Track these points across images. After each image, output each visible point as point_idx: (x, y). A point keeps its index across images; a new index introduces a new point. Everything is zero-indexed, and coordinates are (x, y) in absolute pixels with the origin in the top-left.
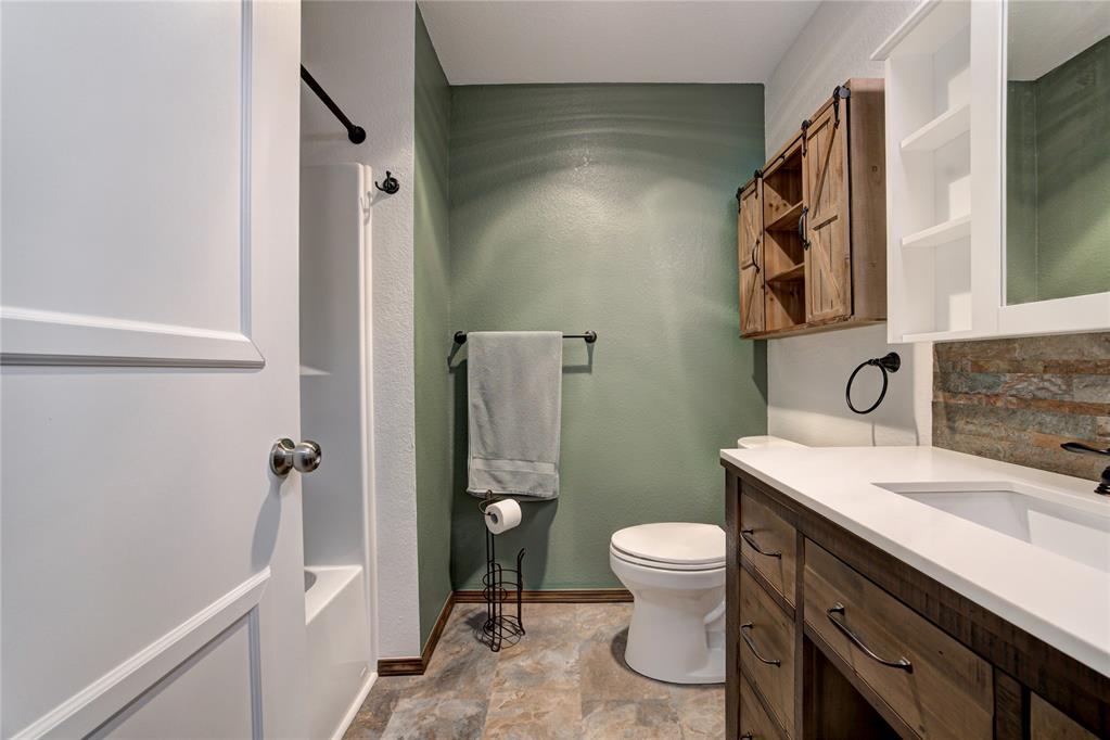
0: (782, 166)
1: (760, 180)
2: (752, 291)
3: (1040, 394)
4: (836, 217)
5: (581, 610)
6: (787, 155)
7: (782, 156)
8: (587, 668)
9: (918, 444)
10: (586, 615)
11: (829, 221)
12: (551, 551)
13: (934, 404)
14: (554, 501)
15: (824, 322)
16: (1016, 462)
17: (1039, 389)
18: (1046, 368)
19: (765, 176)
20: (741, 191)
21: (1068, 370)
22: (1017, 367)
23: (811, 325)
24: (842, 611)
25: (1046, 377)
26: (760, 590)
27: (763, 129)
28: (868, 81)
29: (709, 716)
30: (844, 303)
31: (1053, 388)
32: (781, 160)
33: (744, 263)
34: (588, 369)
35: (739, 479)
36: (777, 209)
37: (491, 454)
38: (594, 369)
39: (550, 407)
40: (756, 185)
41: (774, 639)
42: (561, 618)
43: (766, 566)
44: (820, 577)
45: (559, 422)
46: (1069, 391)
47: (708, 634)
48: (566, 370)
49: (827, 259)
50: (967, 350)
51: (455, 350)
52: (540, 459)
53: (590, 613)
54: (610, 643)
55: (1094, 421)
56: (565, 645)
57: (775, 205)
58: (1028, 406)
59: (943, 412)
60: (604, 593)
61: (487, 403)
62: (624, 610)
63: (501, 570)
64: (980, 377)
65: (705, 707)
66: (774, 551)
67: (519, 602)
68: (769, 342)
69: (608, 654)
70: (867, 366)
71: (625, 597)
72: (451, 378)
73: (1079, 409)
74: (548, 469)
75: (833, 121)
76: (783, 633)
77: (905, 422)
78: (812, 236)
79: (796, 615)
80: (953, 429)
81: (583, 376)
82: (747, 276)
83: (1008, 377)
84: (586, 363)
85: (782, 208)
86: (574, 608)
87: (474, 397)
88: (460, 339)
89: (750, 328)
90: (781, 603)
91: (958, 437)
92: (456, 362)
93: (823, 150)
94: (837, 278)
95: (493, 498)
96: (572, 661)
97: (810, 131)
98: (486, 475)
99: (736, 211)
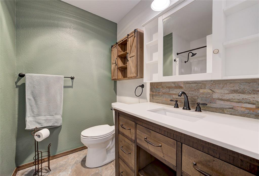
0: (122, 42)
1: (117, 45)
2: (114, 70)
3: (166, 92)
4: (134, 56)
5: (70, 156)
6: (124, 40)
7: (122, 40)
8: (75, 173)
9: (147, 102)
10: (72, 157)
11: (133, 56)
12: (59, 141)
13: (150, 94)
14: (60, 127)
15: (131, 77)
16: (162, 104)
17: (166, 91)
18: (167, 87)
19: (118, 44)
20: (112, 46)
21: (169, 88)
22: (163, 87)
23: (129, 78)
24: (146, 138)
25: (167, 89)
26: (125, 138)
27: (117, 34)
28: (140, 30)
29: (109, 171)
30: (136, 74)
31: (167, 91)
32: (122, 41)
33: (113, 63)
34: (71, 87)
35: (119, 113)
36: (120, 52)
37: (36, 115)
38: (73, 87)
39: (59, 98)
40: (116, 45)
41: (128, 148)
42: (63, 161)
43: (126, 132)
44: (141, 132)
45: (63, 102)
46: (169, 92)
47: (107, 151)
48: (65, 87)
49: (132, 64)
50: (155, 84)
51: (19, 80)
52: (56, 114)
53: (73, 156)
54: (81, 162)
55: (172, 96)
56: (66, 169)
57: (120, 51)
58: (164, 94)
59: (151, 96)
60: (77, 149)
61: (34, 98)
62: (83, 152)
63: (41, 153)
64: (157, 89)
65: (108, 169)
66: (129, 128)
67: (49, 161)
68: (117, 81)
69: (80, 166)
70: (139, 87)
71: (85, 148)
72: (17, 90)
73: (171, 94)
74: (59, 117)
75: (134, 36)
76: (131, 146)
77: (145, 98)
78: (129, 59)
79: (135, 141)
80: (153, 99)
81: (70, 89)
82: (113, 66)
83: (161, 89)
84: (71, 85)
85: (121, 52)
86: (68, 156)
87: (28, 95)
88: (22, 76)
89: (114, 78)
90: (131, 140)
91: (154, 100)
92: (19, 83)
93: (132, 41)
94: (134, 68)
95: (38, 130)
96: (69, 173)
97: (129, 37)
98: (34, 122)
99: (111, 51)
